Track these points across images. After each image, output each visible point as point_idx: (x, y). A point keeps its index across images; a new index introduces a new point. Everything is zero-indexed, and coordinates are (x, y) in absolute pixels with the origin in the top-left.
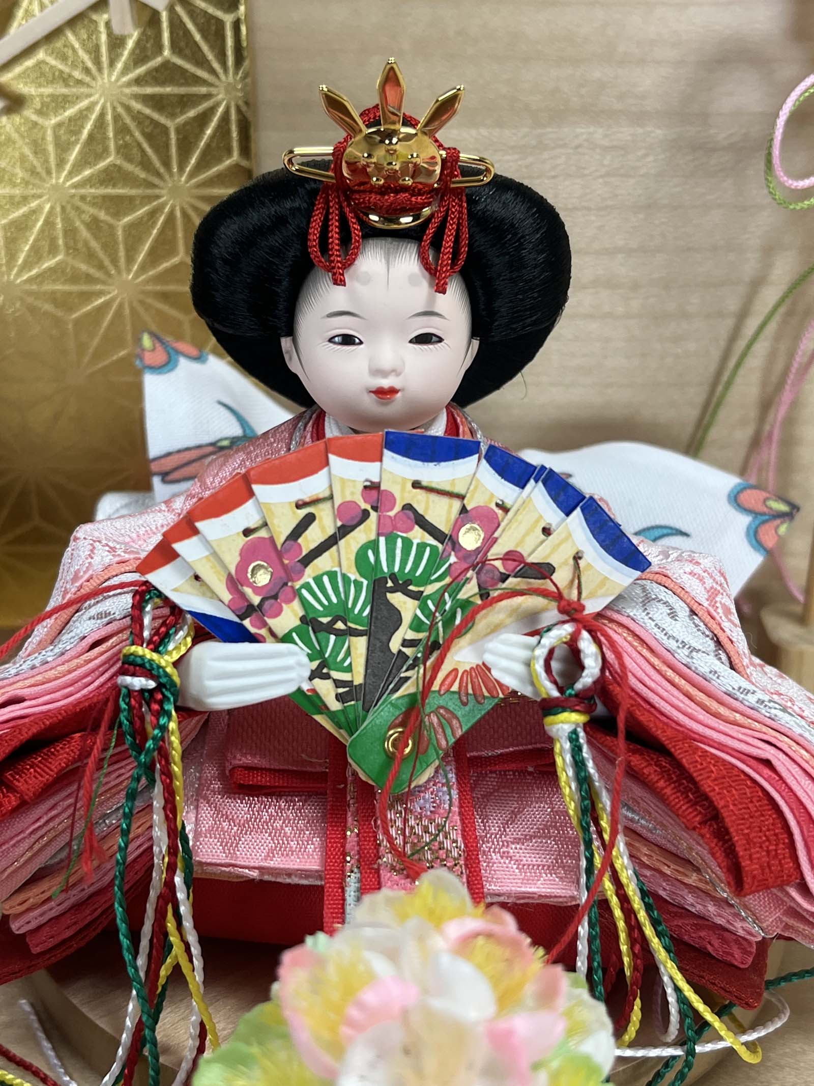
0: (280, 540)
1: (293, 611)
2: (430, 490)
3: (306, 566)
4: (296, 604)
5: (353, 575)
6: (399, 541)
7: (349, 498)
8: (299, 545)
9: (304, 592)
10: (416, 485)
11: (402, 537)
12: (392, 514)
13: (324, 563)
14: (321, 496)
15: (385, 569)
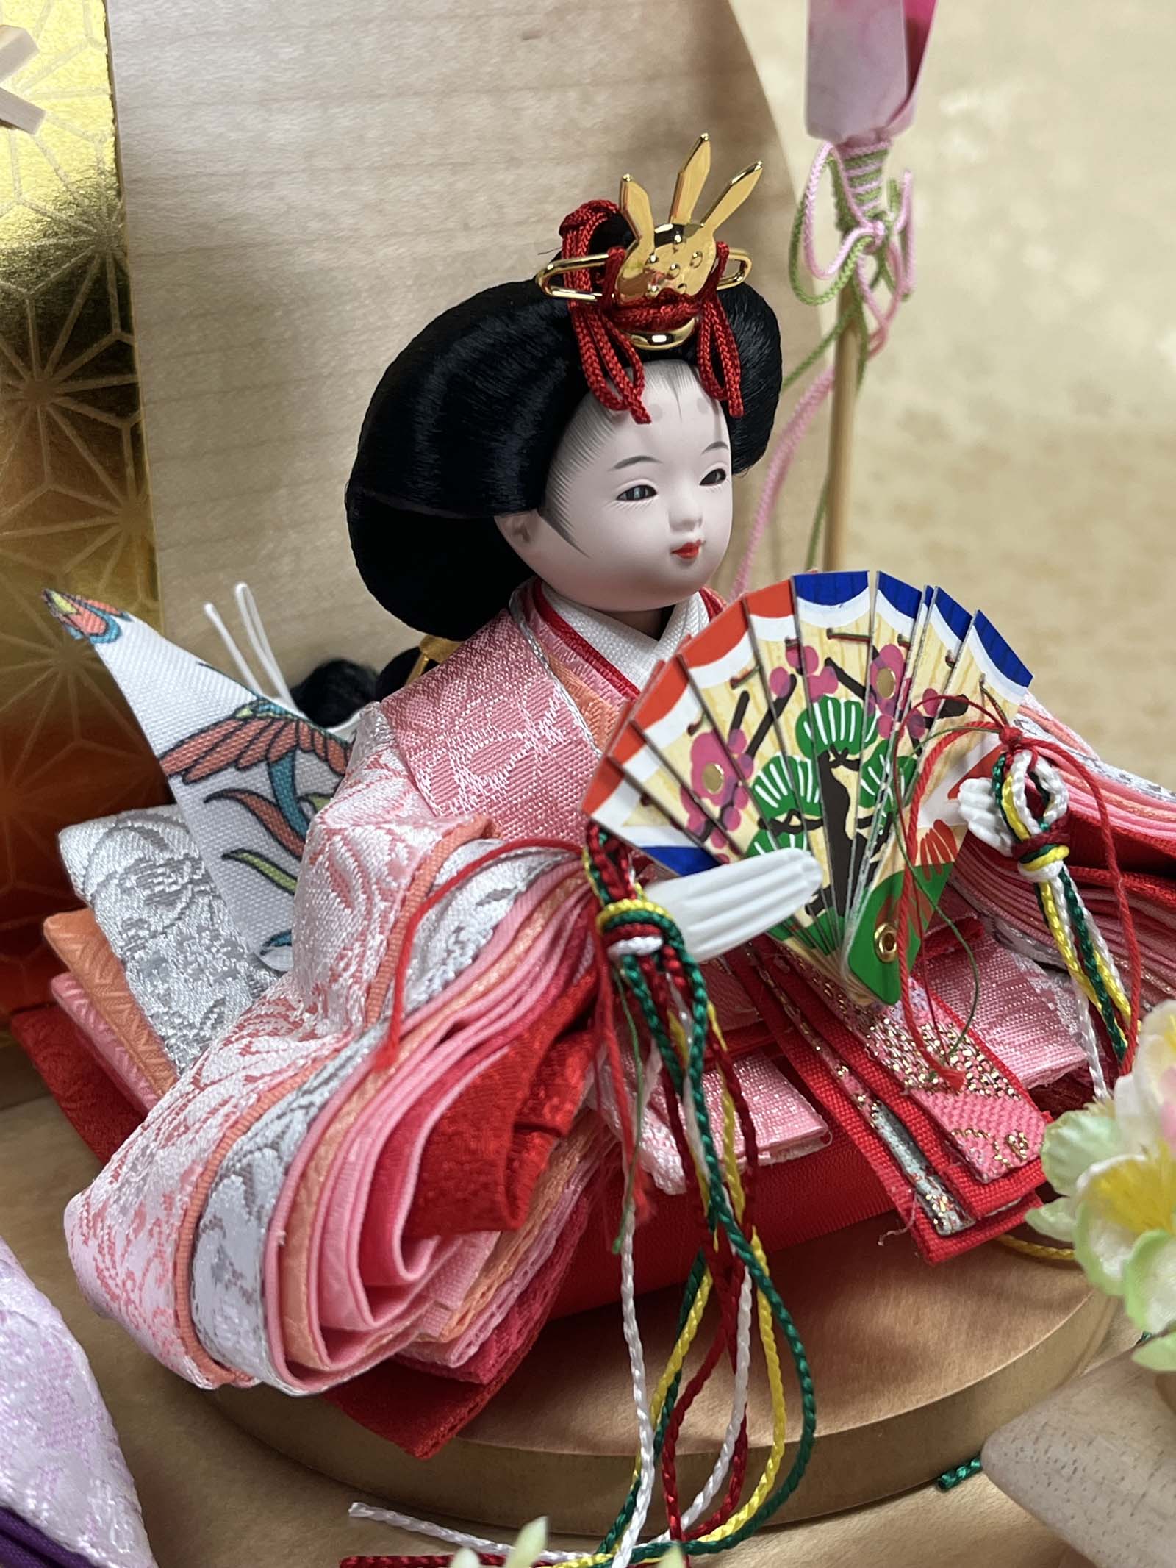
0: (725, 730)
1: (750, 815)
2: (843, 637)
3: (753, 756)
4: (750, 806)
5: (799, 757)
6: (830, 703)
7: (776, 665)
8: (742, 733)
9: (758, 789)
10: (830, 634)
11: (831, 699)
12: (817, 673)
13: (768, 749)
14: (749, 668)
15: (826, 741)
